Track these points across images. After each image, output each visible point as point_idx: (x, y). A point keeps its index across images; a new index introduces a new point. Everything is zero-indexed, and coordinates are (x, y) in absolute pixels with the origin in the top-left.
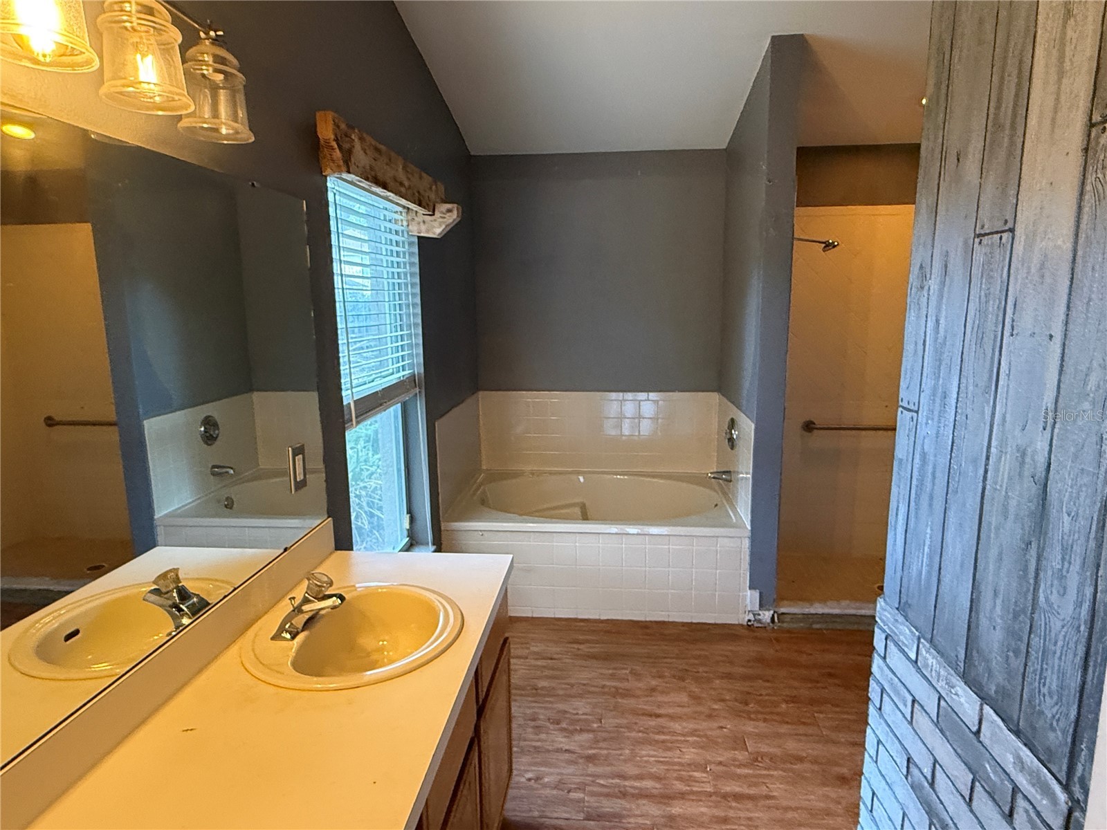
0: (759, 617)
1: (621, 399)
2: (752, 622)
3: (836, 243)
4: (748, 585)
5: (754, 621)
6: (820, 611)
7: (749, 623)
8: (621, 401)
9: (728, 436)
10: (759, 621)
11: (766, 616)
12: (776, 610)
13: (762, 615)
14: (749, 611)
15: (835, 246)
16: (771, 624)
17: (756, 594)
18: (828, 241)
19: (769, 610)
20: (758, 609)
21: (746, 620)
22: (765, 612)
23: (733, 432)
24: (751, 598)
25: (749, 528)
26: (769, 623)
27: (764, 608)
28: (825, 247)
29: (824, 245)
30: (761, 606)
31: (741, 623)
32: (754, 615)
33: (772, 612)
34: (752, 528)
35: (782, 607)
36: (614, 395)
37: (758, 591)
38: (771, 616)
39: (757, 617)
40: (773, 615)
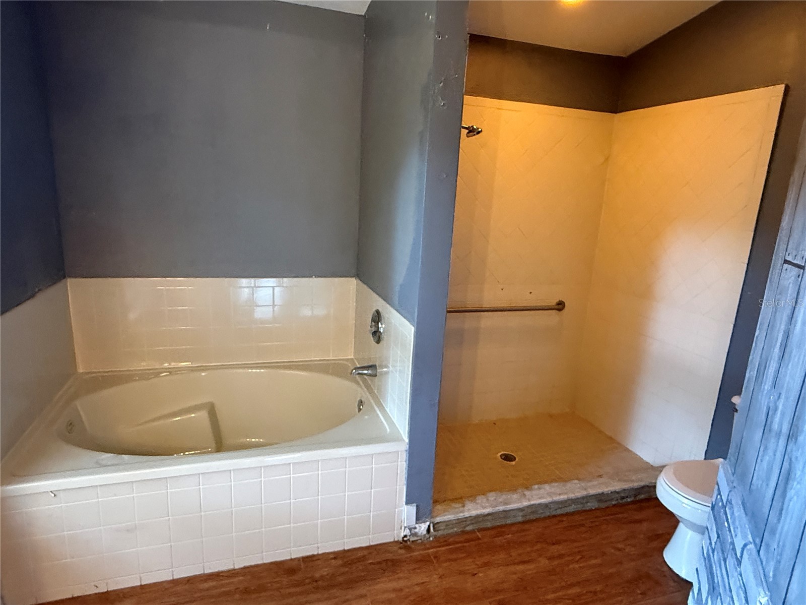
0: (416, 530)
1: (253, 285)
2: (408, 537)
3: (480, 130)
4: (404, 499)
5: (410, 536)
6: (474, 513)
7: (405, 539)
8: (253, 287)
9: (373, 329)
10: (415, 534)
11: (422, 528)
12: (432, 520)
13: (418, 528)
14: (405, 527)
15: (479, 133)
16: (427, 535)
17: (413, 509)
18: (472, 126)
19: (424, 522)
20: (415, 524)
21: (402, 535)
22: (420, 525)
23: (380, 325)
24: (408, 513)
25: (407, 440)
26: (425, 535)
27: (420, 521)
28: (468, 133)
29: (467, 131)
30: (418, 519)
31: (396, 540)
32: (410, 529)
33: (428, 523)
34: (410, 440)
35: (437, 516)
36: (244, 282)
37: (415, 505)
38: (427, 527)
39: (413, 531)
40: (429, 526)
